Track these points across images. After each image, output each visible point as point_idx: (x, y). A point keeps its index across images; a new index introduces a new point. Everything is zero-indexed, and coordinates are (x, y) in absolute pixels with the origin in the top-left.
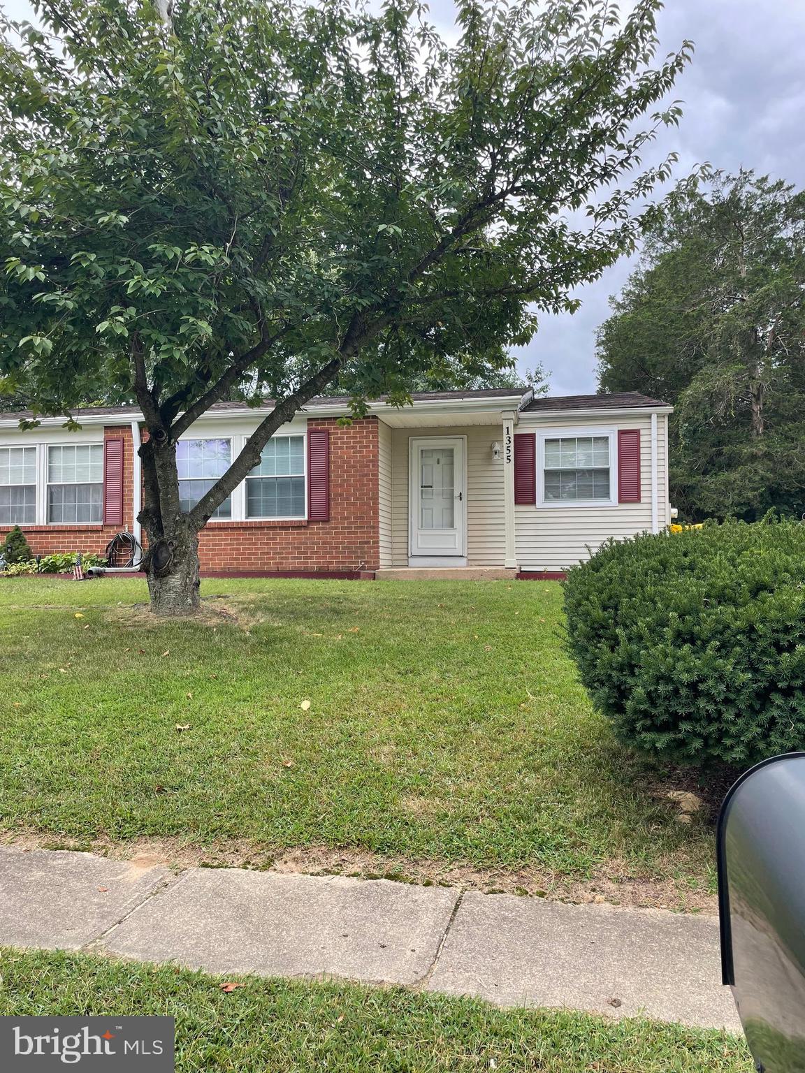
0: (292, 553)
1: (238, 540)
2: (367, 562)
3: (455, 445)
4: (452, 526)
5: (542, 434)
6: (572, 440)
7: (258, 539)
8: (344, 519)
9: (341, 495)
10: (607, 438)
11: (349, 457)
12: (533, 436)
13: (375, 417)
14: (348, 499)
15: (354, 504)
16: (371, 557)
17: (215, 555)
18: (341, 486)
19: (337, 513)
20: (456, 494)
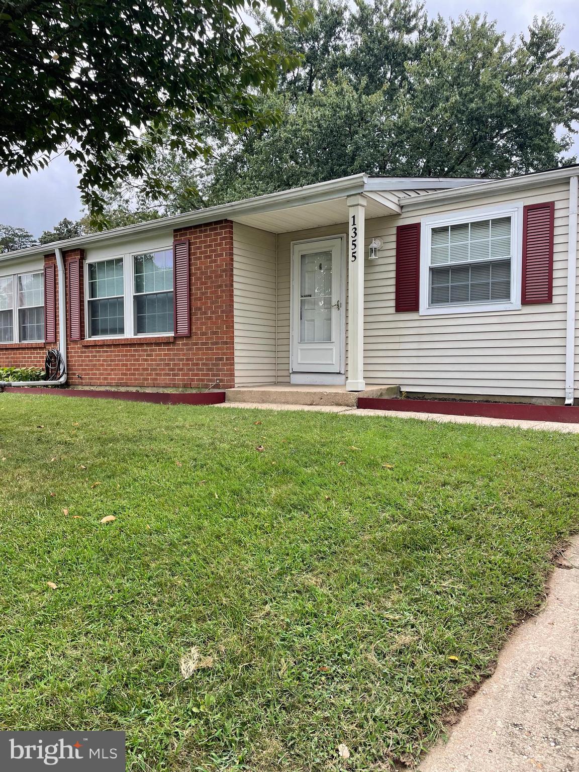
0: (163, 370)
1: (126, 356)
2: (221, 380)
3: (333, 246)
4: (329, 339)
5: (428, 222)
6: (463, 227)
7: (139, 355)
8: (203, 334)
9: (200, 309)
10: (508, 220)
11: (207, 268)
12: (417, 227)
13: (226, 221)
14: (205, 313)
15: (210, 318)
16: (225, 375)
17: (112, 370)
18: (200, 299)
19: (197, 329)
20: (334, 302)
